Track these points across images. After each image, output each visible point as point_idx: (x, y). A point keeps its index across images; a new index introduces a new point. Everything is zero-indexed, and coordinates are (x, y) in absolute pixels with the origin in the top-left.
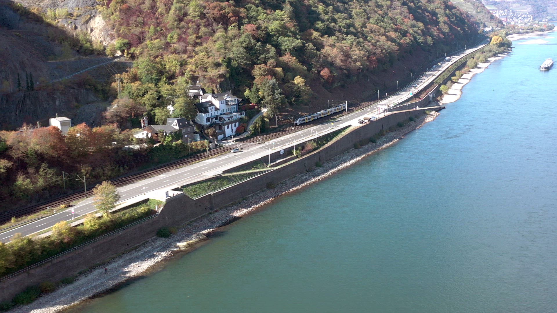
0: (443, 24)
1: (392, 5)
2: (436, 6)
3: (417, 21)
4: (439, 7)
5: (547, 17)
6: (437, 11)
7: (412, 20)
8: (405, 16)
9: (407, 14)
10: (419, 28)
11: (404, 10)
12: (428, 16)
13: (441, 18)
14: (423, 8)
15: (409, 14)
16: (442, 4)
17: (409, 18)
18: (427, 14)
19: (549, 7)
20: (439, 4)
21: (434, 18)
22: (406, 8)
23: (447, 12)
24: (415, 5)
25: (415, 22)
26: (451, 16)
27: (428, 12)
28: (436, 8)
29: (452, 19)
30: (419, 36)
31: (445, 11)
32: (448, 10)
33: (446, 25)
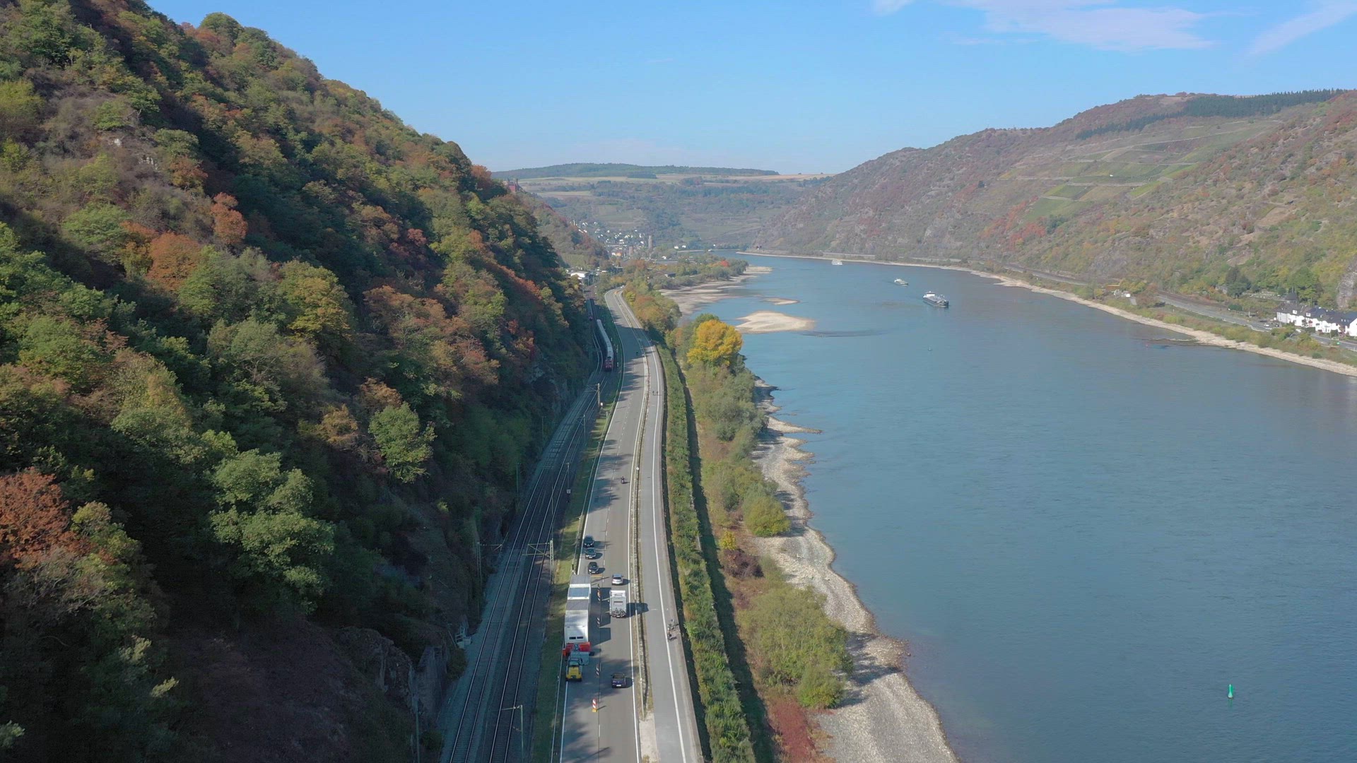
0: (468, 269)
1: (43, 114)
2: (418, 176)
3: (276, 257)
4: (434, 181)
5: (683, 239)
6: (424, 195)
7: (234, 250)
8: (165, 215)
9: (187, 196)
10: (293, 314)
11: (159, 159)
12: (378, 223)
13: (453, 237)
14: (340, 174)
15: (210, 191)
16: (443, 169)
17: (206, 231)
18: (369, 211)
19: (682, 214)
20: (432, 169)
21: (415, 233)
22: (177, 146)
23: (474, 204)
24: (287, 150)
25: (262, 261)
26: (492, 225)
27: (375, 199)
28: (416, 187)
29: (501, 239)
30: (249, 459)
31: (465, 199)
32: (476, 199)
33: (484, 273)
